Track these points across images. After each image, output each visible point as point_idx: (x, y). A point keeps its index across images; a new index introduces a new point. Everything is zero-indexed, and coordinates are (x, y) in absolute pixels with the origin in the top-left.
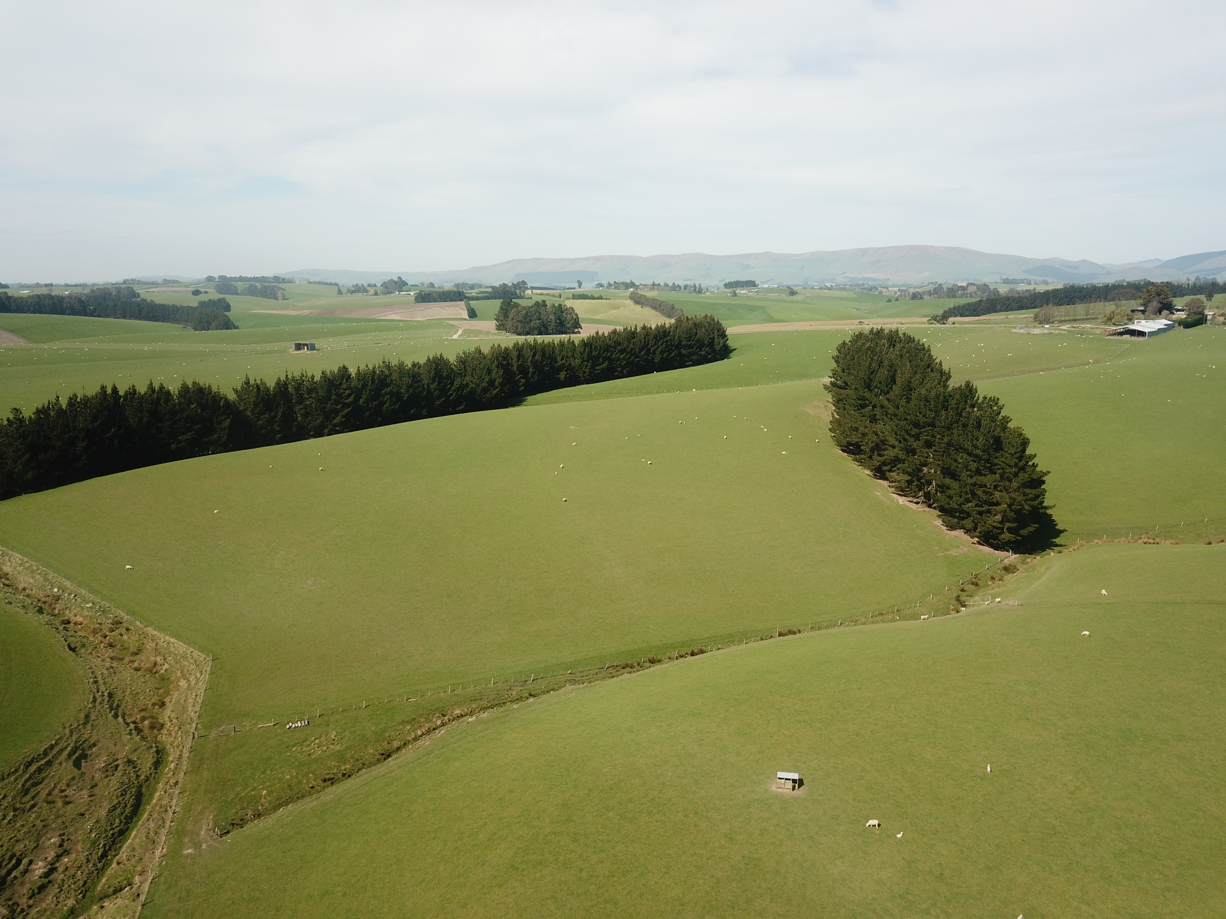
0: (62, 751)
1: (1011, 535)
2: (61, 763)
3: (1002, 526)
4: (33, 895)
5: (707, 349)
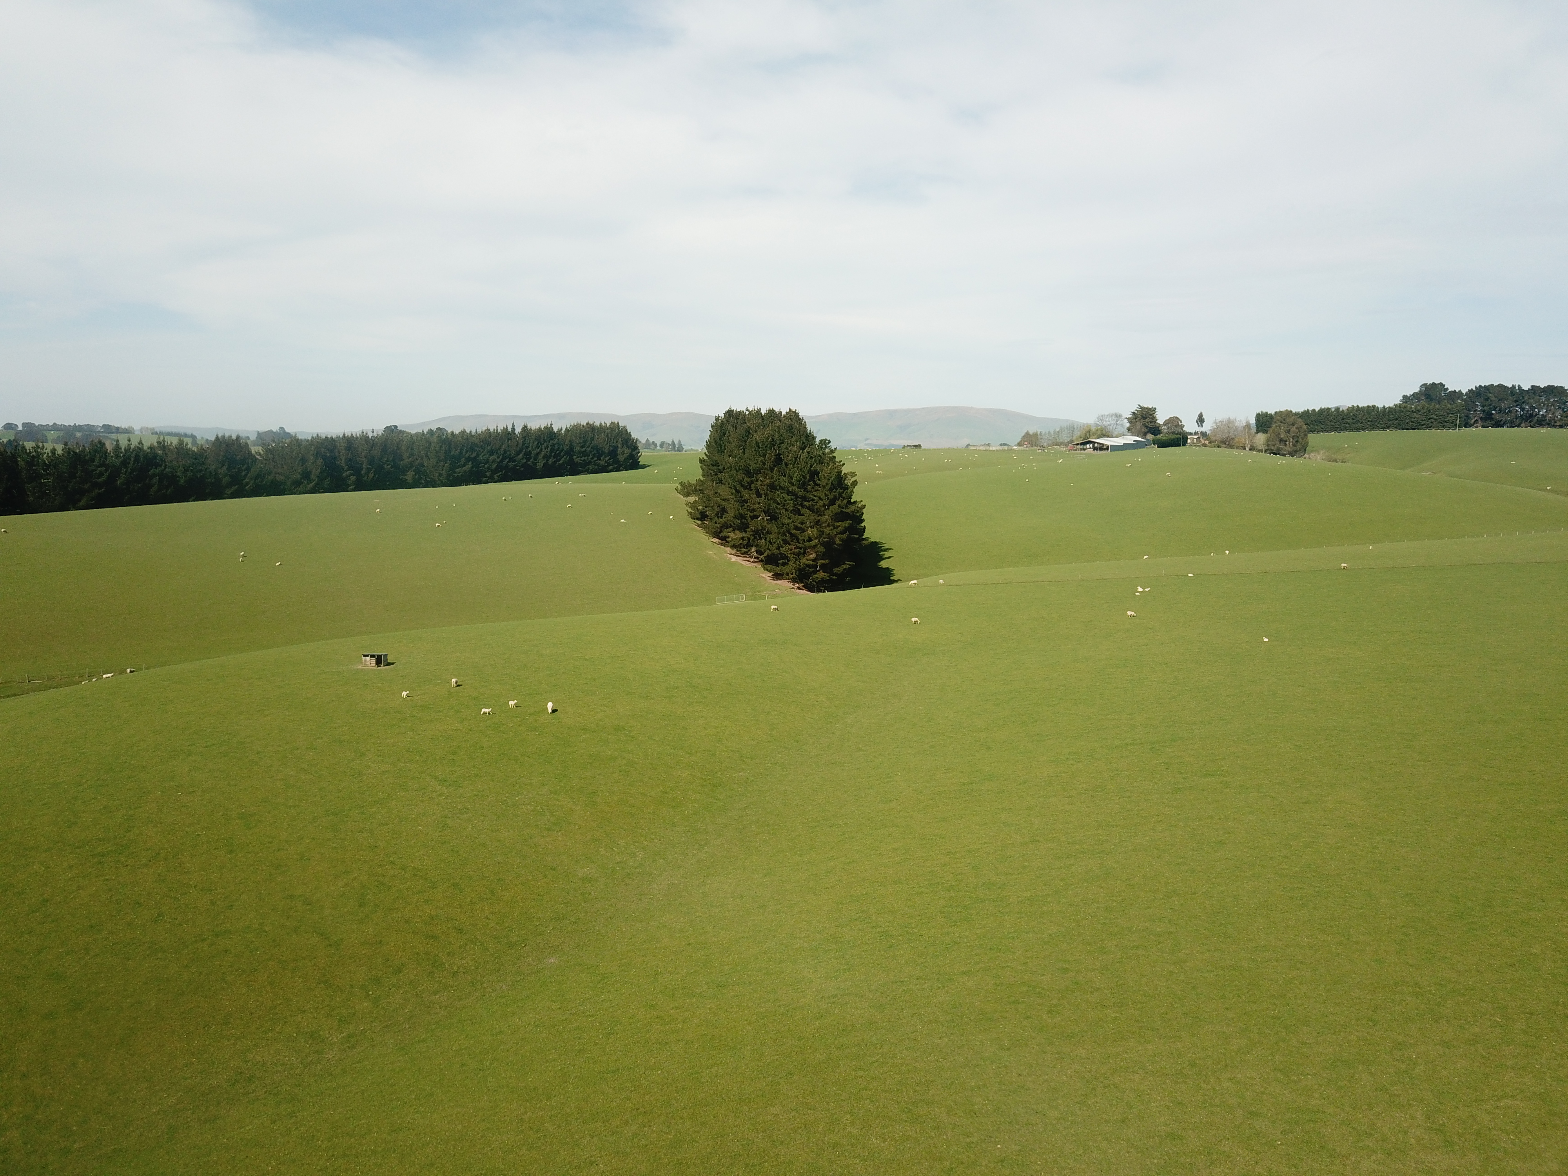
1: (826, 574)
3: (814, 563)
5: (607, 458)
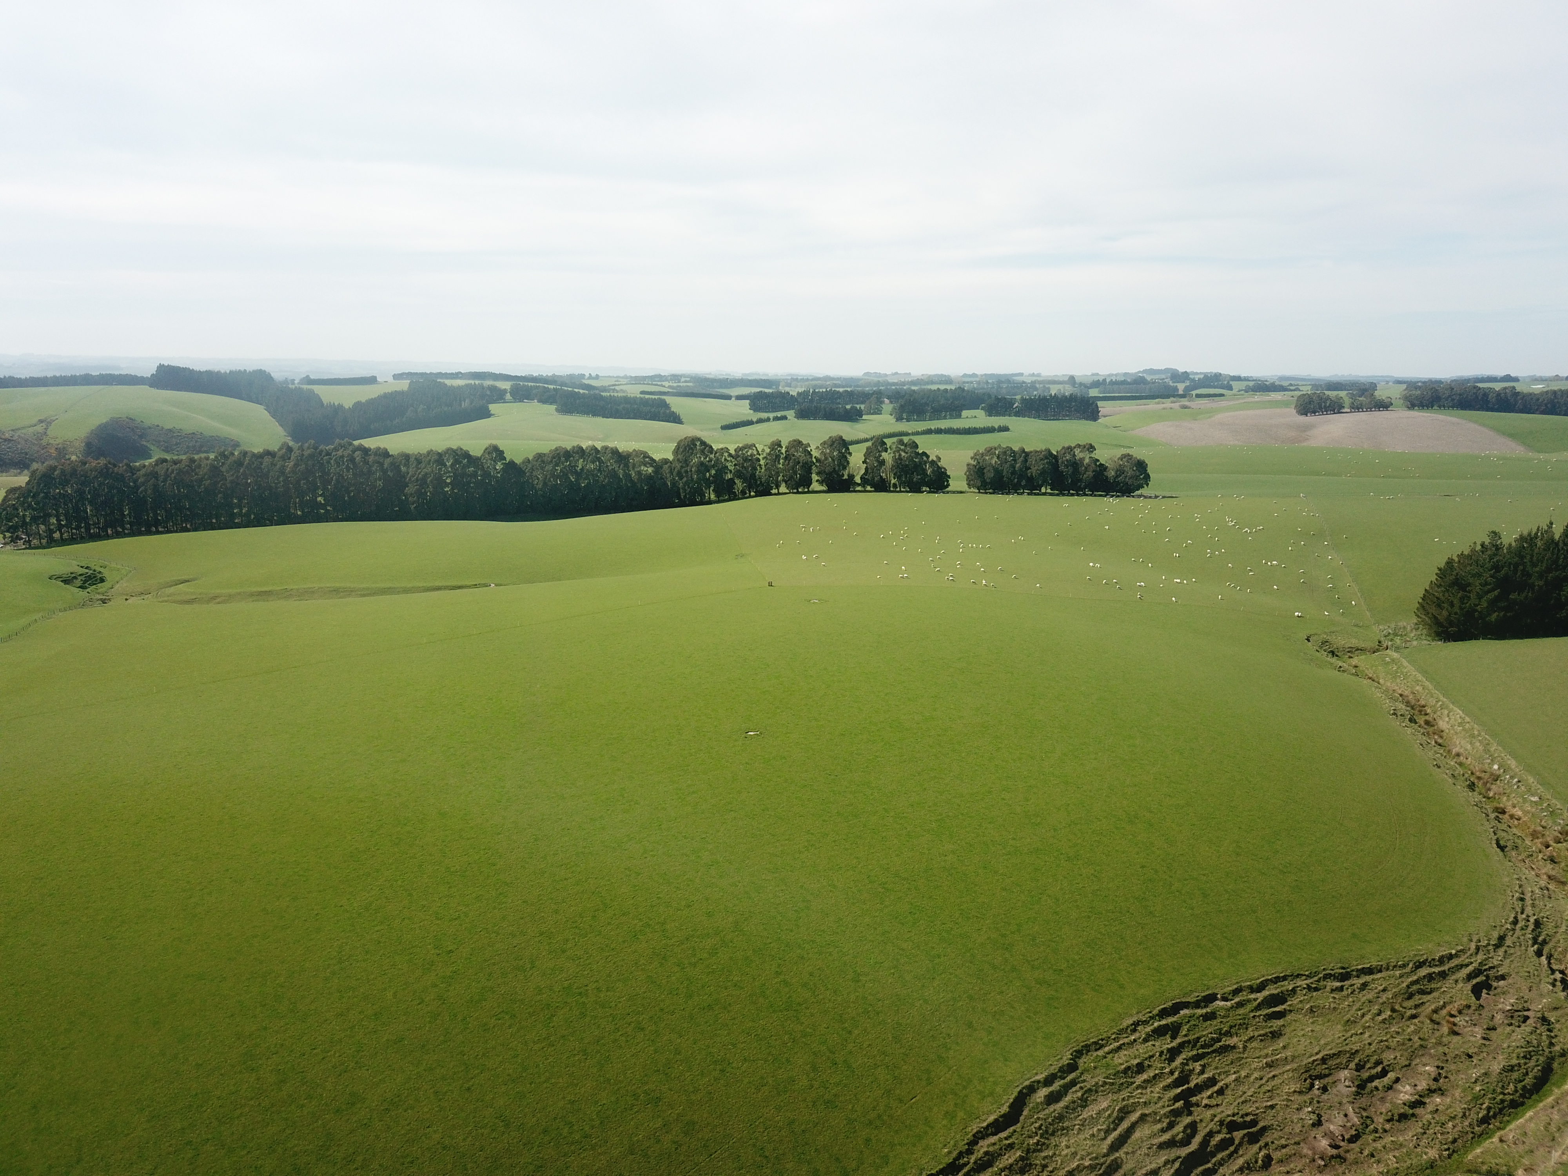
0: (1461, 966)
2: (1457, 981)
4: (1392, 1120)
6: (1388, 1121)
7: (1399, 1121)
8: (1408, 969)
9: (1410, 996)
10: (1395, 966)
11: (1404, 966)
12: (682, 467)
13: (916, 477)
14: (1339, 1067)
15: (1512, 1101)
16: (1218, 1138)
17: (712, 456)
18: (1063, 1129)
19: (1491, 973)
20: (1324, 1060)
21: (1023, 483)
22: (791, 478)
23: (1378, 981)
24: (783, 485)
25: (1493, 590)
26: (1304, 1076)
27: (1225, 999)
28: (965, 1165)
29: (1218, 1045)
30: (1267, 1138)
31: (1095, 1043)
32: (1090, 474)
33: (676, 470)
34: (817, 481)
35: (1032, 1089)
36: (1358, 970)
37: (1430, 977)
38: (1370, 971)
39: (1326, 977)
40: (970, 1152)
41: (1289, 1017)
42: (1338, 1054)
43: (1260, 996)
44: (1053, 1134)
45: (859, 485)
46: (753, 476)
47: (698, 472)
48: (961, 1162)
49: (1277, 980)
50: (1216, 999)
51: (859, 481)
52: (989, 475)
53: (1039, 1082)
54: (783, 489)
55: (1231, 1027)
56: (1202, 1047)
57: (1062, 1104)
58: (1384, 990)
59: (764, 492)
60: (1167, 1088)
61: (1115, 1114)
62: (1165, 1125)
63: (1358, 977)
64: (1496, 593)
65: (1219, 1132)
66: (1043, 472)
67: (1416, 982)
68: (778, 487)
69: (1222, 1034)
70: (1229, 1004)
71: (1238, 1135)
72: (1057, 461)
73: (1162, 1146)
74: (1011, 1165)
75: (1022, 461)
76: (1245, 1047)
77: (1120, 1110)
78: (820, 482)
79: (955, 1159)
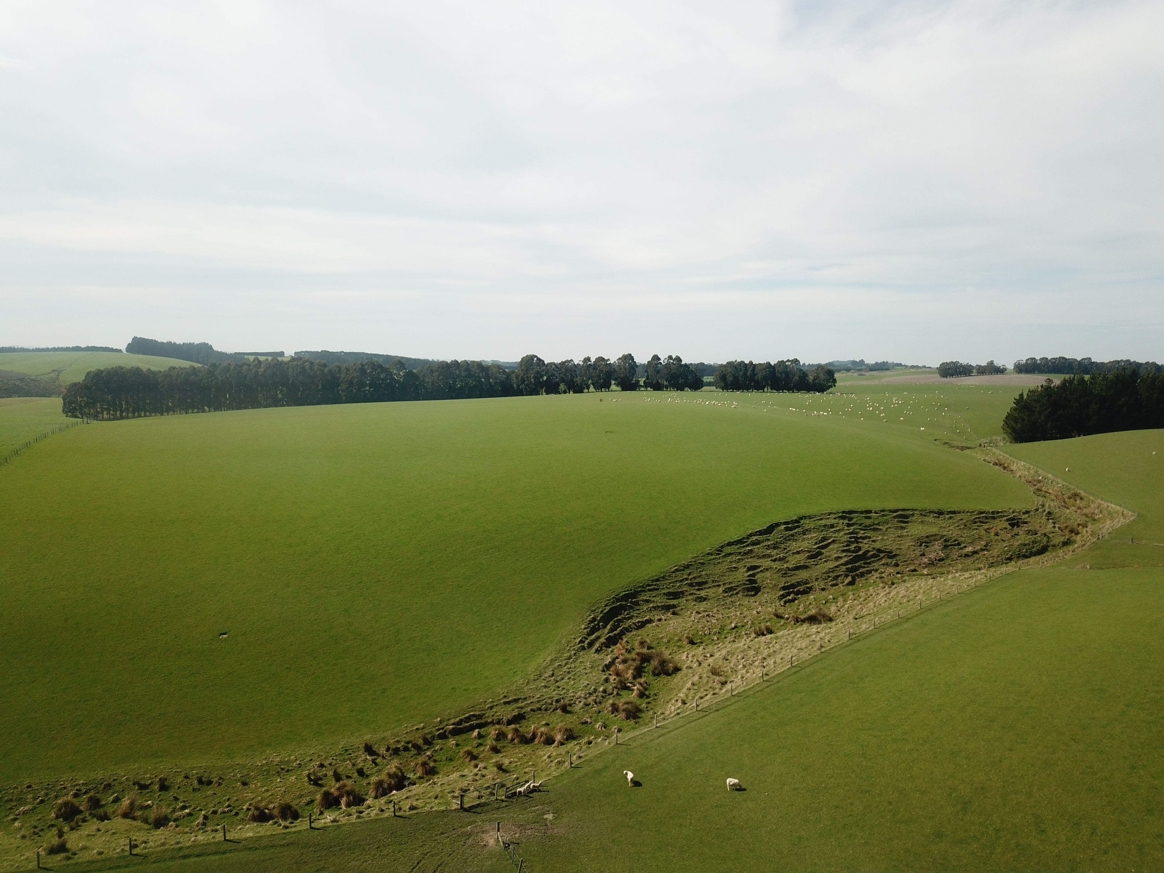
0: (1004, 516)
2: (1001, 521)
4: (961, 556)
6: (959, 556)
7: (965, 557)
8: (975, 513)
9: (975, 523)
10: (967, 512)
11: (972, 512)
12: (524, 374)
13: (681, 380)
14: (935, 540)
15: (1024, 555)
16: (871, 553)
17: (544, 368)
18: (794, 539)
19: (1020, 521)
20: (927, 537)
21: (752, 384)
22: (597, 382)
23: (959, 517)
24: (592, 386)
25: (1048, 409)
26: (917, 541)
27: (876, 513)
28: (746, 542)
29: (872, 527)
30: (898, 558)
31: (809, 516)
32: (796, 378)
33: (520, 376)
34: (615, 384)
35: (778, 525)
36: (947, 512)
37: (986, 518)
38: (954, 512)
39: (930, 512)
40: (748, 538)
41: (910, 524)
42: (936, 535)
43: (895, 514)
44: (789, 540)
45: (642, 386)
46: (572, 381)
47: (535, 378)
48: (744, 540)
49: (904, 510)
50: (872, 513)
51: (643, 384)
52: (730, 379)
53: (781, 523)
54: (592, 388)
55: (879, 523)
56: (864, 527)
57: (791, 532)
58: (961, 520)
59: (579, 390)
60: (845, 534)
61: (820, 538)
62: (845, 545)
63: (948, 514)
64: (1049, 410)
65: (872, 551)
66: (765, 378)
67: (979, 518)
68: (588, 388)
69: (874, 524)
70: (878, 515)
71: (882, 555)
72: (774, 370)
73: (843, 551)
74: (769, 545)
75: (752, 370)
76: (886, 531)
77: (822, 538)
78: (617, 385)
79: (741, 539)
